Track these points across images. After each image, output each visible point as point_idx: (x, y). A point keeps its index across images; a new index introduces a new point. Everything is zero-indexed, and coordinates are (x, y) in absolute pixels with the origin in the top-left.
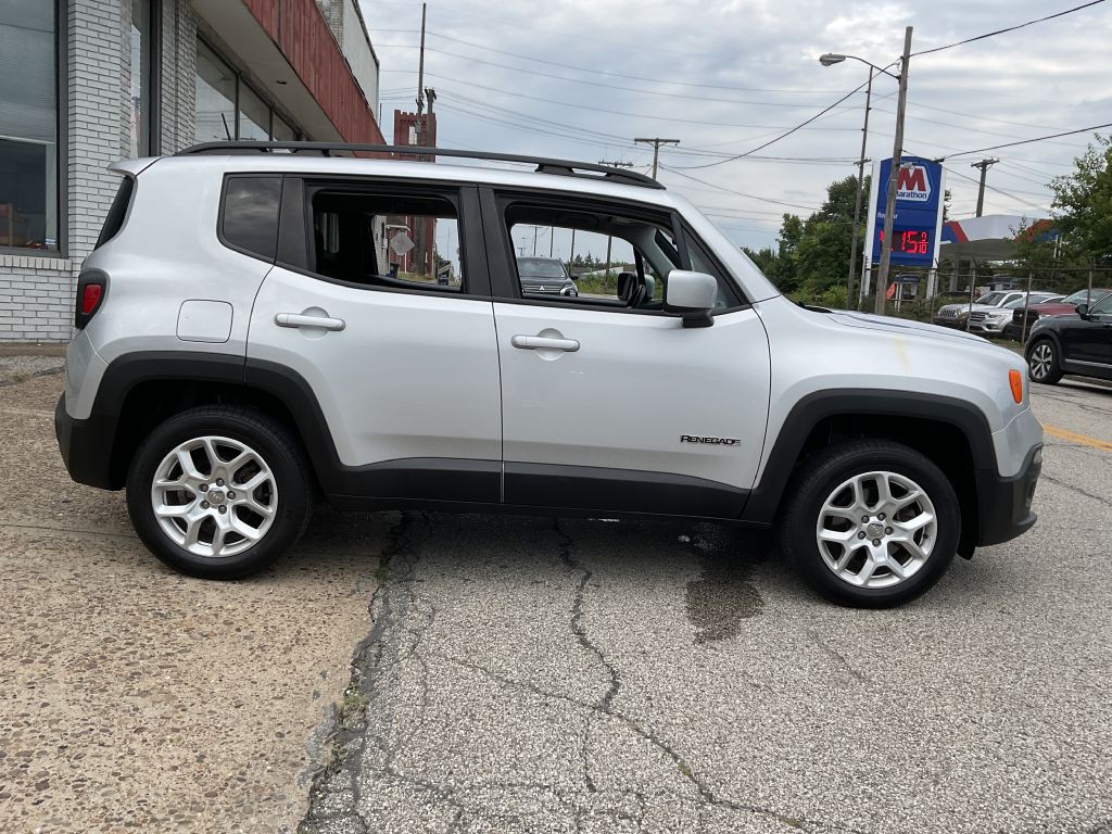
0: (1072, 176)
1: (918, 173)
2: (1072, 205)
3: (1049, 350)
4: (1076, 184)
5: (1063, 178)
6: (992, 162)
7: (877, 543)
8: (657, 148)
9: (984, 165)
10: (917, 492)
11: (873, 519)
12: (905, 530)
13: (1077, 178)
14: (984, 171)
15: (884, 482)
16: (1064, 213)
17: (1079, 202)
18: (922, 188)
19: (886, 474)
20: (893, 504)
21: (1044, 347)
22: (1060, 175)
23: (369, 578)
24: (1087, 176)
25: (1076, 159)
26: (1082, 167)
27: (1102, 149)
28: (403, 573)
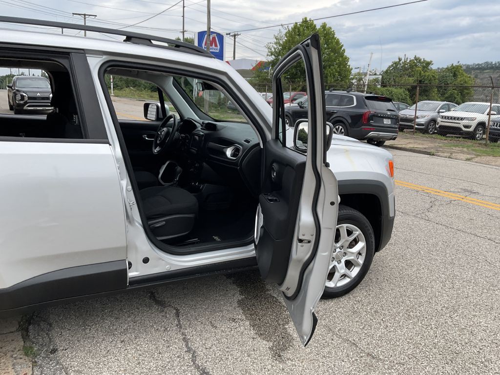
0: (273, 42)
1: (214, 38)
2: (275, 56)
4: (275, 46)
5: (270, 43)
6: (238, 35)
7: (339, 262)
8: (85, 18)
9: (235, 36)
10: (357, 232)
11: (338, 250)
12: (353, 253)
13: (276, 43)
14: (235, 38)
15: (344, 229)
16: (272, 59)
17: (277, 54)
18: (216, 46)
19: (345, 225)
20: (348, 241)
22: (269, 42)
23: (21, 358)
24: (279, 43)
25: (274, 35)
26: (277, 39)
27: (284, 32)
28: (46, 345)
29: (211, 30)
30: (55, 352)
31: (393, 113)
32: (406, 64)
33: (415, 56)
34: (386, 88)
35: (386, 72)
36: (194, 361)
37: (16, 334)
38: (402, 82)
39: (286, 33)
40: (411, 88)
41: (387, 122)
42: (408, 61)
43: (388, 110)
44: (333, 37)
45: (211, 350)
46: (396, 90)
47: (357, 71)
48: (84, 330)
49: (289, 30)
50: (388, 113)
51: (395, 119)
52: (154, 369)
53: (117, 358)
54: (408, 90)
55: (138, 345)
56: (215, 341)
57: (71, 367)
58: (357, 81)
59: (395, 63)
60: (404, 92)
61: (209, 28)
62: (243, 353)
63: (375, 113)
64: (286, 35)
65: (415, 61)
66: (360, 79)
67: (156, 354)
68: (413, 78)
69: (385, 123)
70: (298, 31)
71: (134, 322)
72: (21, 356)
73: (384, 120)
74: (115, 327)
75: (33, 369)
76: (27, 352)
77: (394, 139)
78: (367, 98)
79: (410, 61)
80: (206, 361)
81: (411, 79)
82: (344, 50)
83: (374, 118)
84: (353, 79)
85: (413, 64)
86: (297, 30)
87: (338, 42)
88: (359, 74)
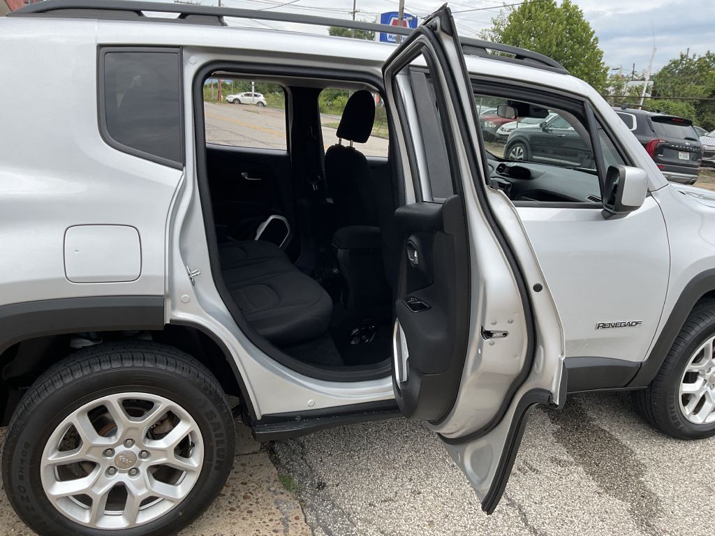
0: (490, 29)
3: (521, 151)
4: (493, 35)
5: (486, 30)
7: (712, 387)
13: (494, 31)
21: (518, 148)
23: (282, 493)
24: (498, 30)
25: (492, 18)
26: (496, 24)
27: (507, 13)
28: (307, 475)
29: (405, 11)
30: (323, 487)
31: (694, 143)
32: (691, 65)
33: (709, 52)
34: (659, 101)
35: (660, 75)
36: (525, 521)
37: (262, 455)
38: (686, 91)
39: (511, 15)
40: (698, 102)
41: (684, 157)
42: (696, 60)
43: (687, 139)
44: (580, 20)
45: (543, 506)
46: (674, 104)
47: (614, 73)
48: (351, 457)
49: (515, 12)
50: (687, 144)
51: (697, 153)
52: (472, 527)
53: (412, 505)
54: (695, 105)
55: (435, 488)
56: (544, 493)
57: (354, 513)
58: (615, 89)
59: (675, 62)
60: (687, 107)
61: (402, 8)
62: (592, 515)
63: (667, 142)
64: (510, 19)
65: (708, 60)
66: (619, 87)
67: (465, 504)
68: (704, 86)
69: (680, 158)
70: (529, 13)
71: (416, 452)
72: (282, 490)
73: (680, 153)
74: (392, 457)
75: (303, 511)
76: (286, 484)
77: (692, 183)
78: (655, 119)
79: (700, 59)
80: (543, 523)
81: (700, 87)
82: (596, 39)
83: (665, 150)
84: (608, 86)
85: (704, 65)
86: (527, 11)
87: (586, 28)
88: (617, 78)
